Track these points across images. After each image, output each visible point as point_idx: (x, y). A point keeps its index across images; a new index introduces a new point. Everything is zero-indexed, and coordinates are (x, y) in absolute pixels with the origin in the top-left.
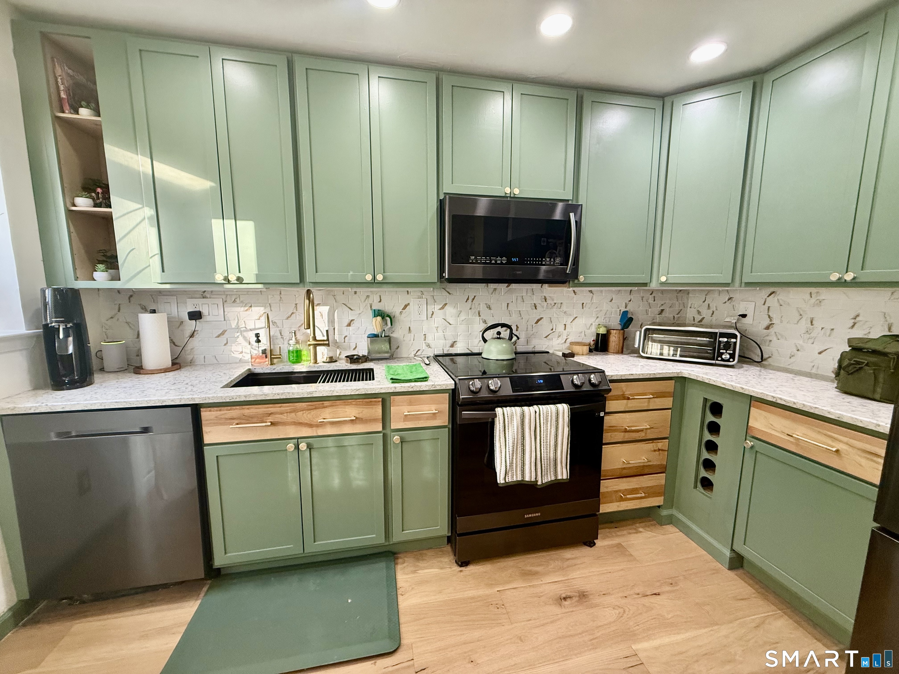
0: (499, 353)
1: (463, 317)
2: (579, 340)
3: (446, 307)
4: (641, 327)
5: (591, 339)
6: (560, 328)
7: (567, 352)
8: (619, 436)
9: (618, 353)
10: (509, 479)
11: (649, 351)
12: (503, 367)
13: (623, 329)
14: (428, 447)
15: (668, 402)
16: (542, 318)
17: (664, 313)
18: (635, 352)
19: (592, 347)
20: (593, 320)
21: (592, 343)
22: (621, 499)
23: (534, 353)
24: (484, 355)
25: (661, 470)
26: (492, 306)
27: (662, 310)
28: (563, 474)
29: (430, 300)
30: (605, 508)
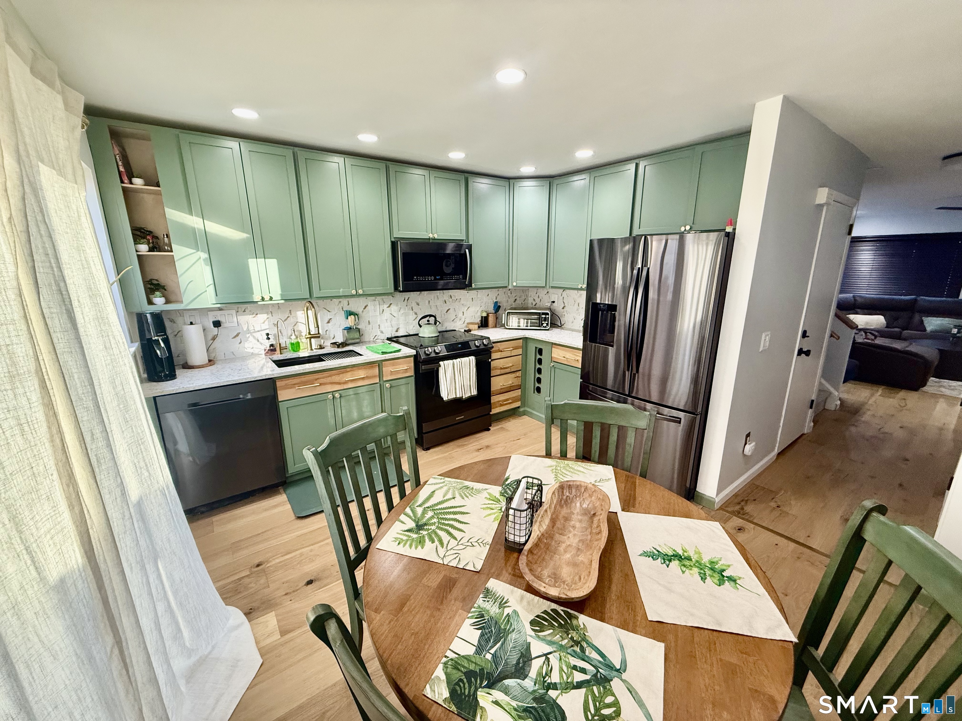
0: (430, 333)
1: (402, 311)
2: (472, 321)
3: (391, 306)
4: (505, 310)
5: (478, 320)
6: (460, 315)
7: (467, 329)
8: (498, 372)
9: (493, 327)
10: (450, 398)
11: (511, 325)
12: (433, 341)
13: (495, 313)
14: (403, 389)
15: (520, 351)
16: (449, 309)
17: (516, 301)
18: (503, 326)
19: (480, 325)
20: (478, 308)
21: (479, 322)
22: (501, 405)
23: (447, 331)
24: (420, 335)
25: (519, 387)
26: (420, 304)
27: (516, 300)
28: (474, 392)
29: (381, 302)
30: (494, 411)
